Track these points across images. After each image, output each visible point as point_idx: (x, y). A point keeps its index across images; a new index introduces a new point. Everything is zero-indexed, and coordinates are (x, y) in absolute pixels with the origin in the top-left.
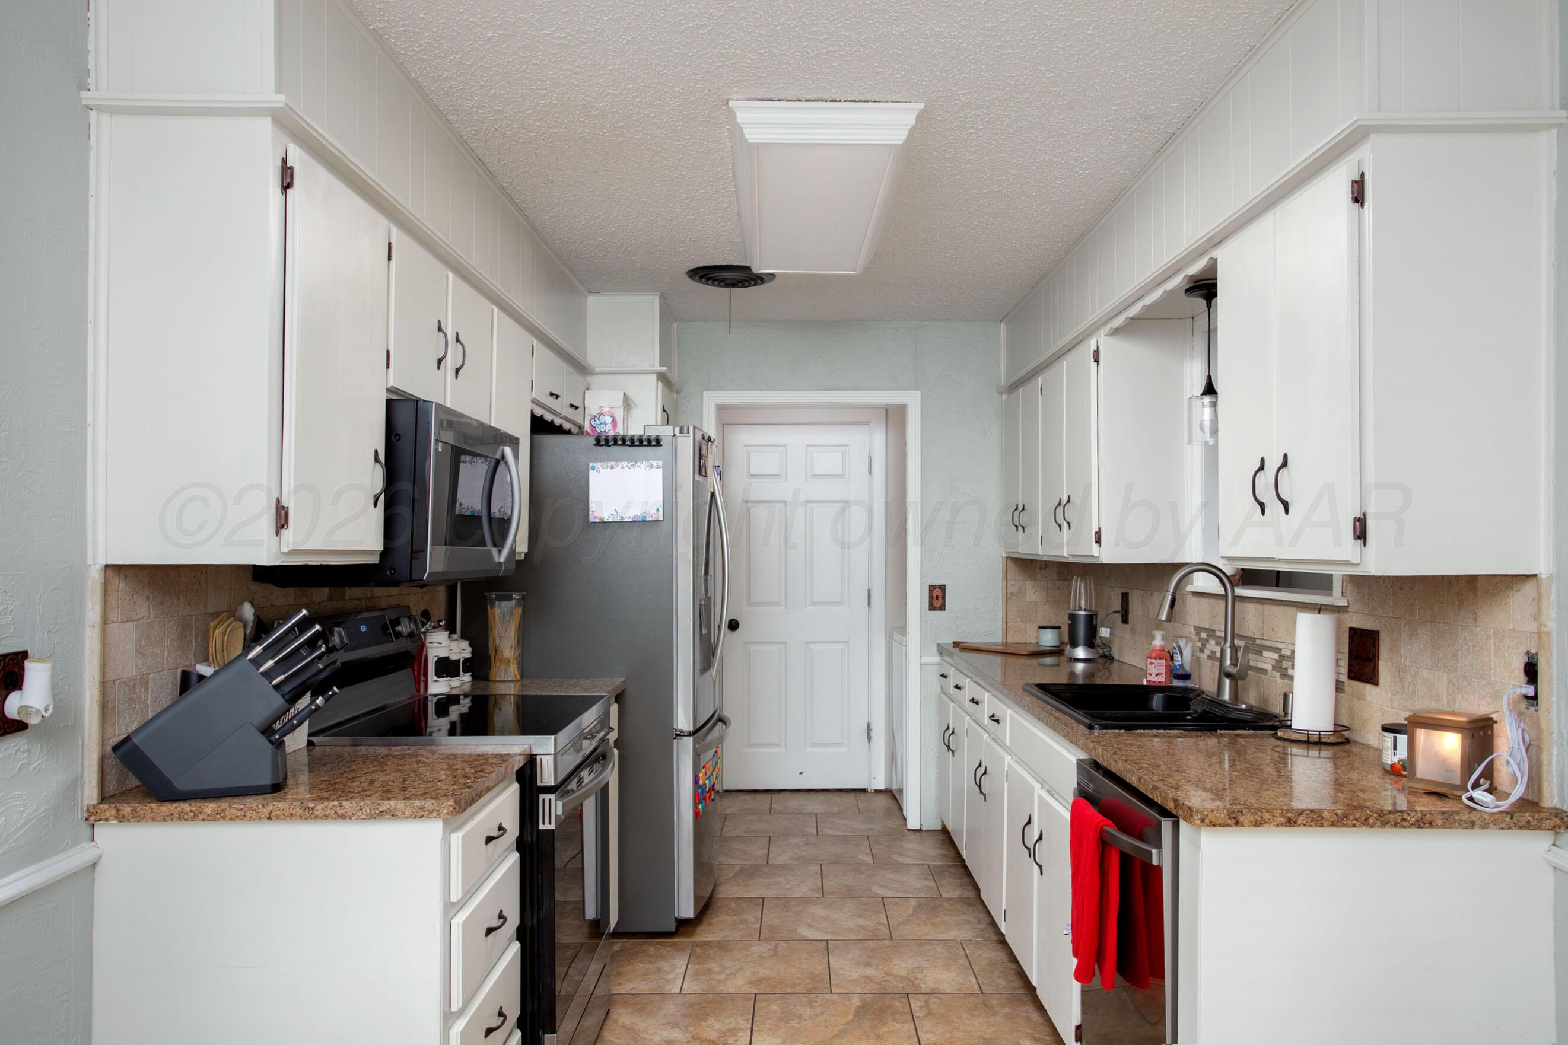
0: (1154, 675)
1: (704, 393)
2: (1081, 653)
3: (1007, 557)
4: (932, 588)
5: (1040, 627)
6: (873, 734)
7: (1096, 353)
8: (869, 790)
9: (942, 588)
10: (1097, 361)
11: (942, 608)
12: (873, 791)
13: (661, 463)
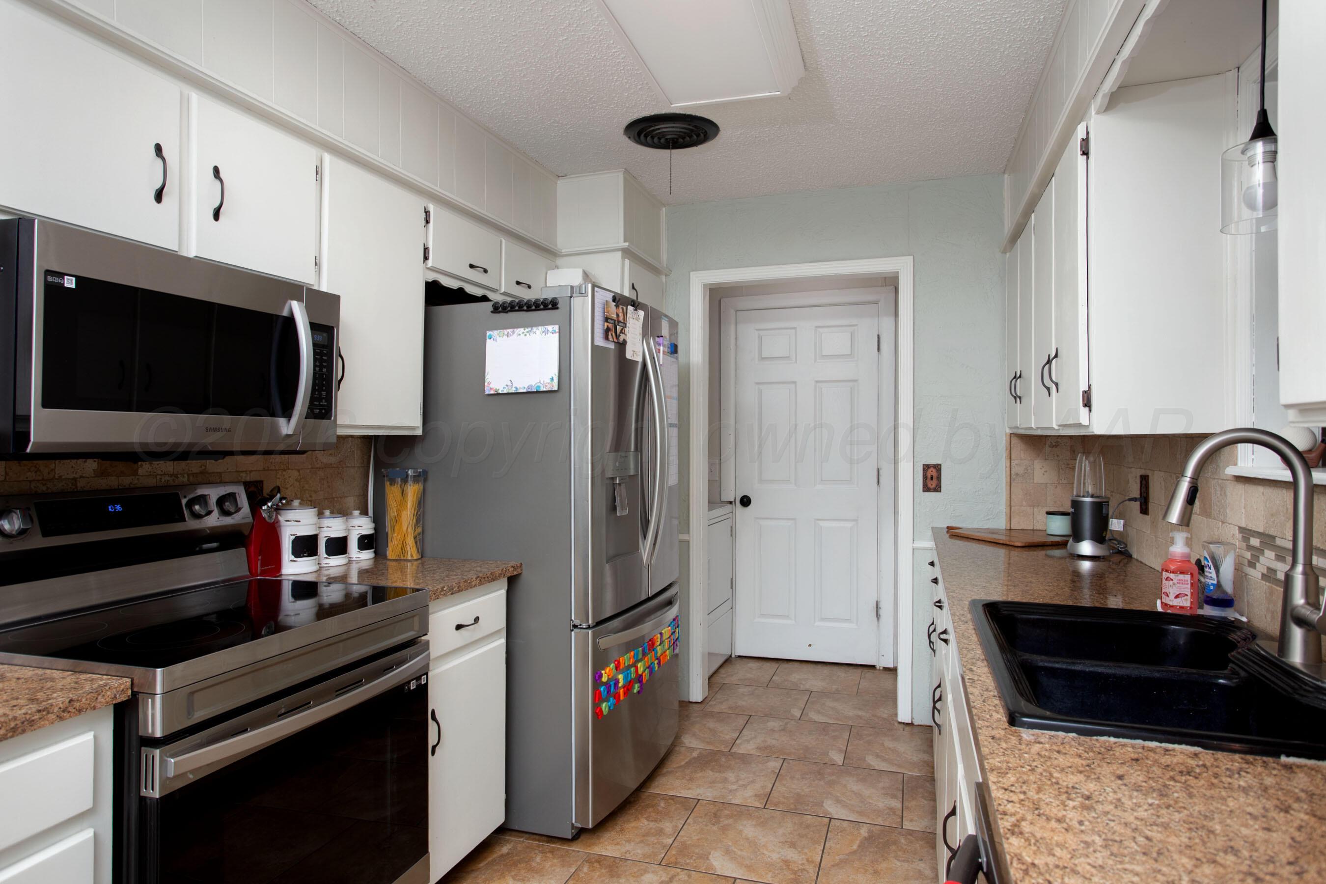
0: (1172, 596)
1: (692, 273)
2: (1086, 548)
3: (1011, 434)
4: (926, 467)
5: (1049, 513)
6: (881, 612)
7: (1086, 142)
8: (878, 667)
9: (938, 468)
10: (1086, 153)
11: (938, 489)
12: (881, 668)
13: (556, 328)
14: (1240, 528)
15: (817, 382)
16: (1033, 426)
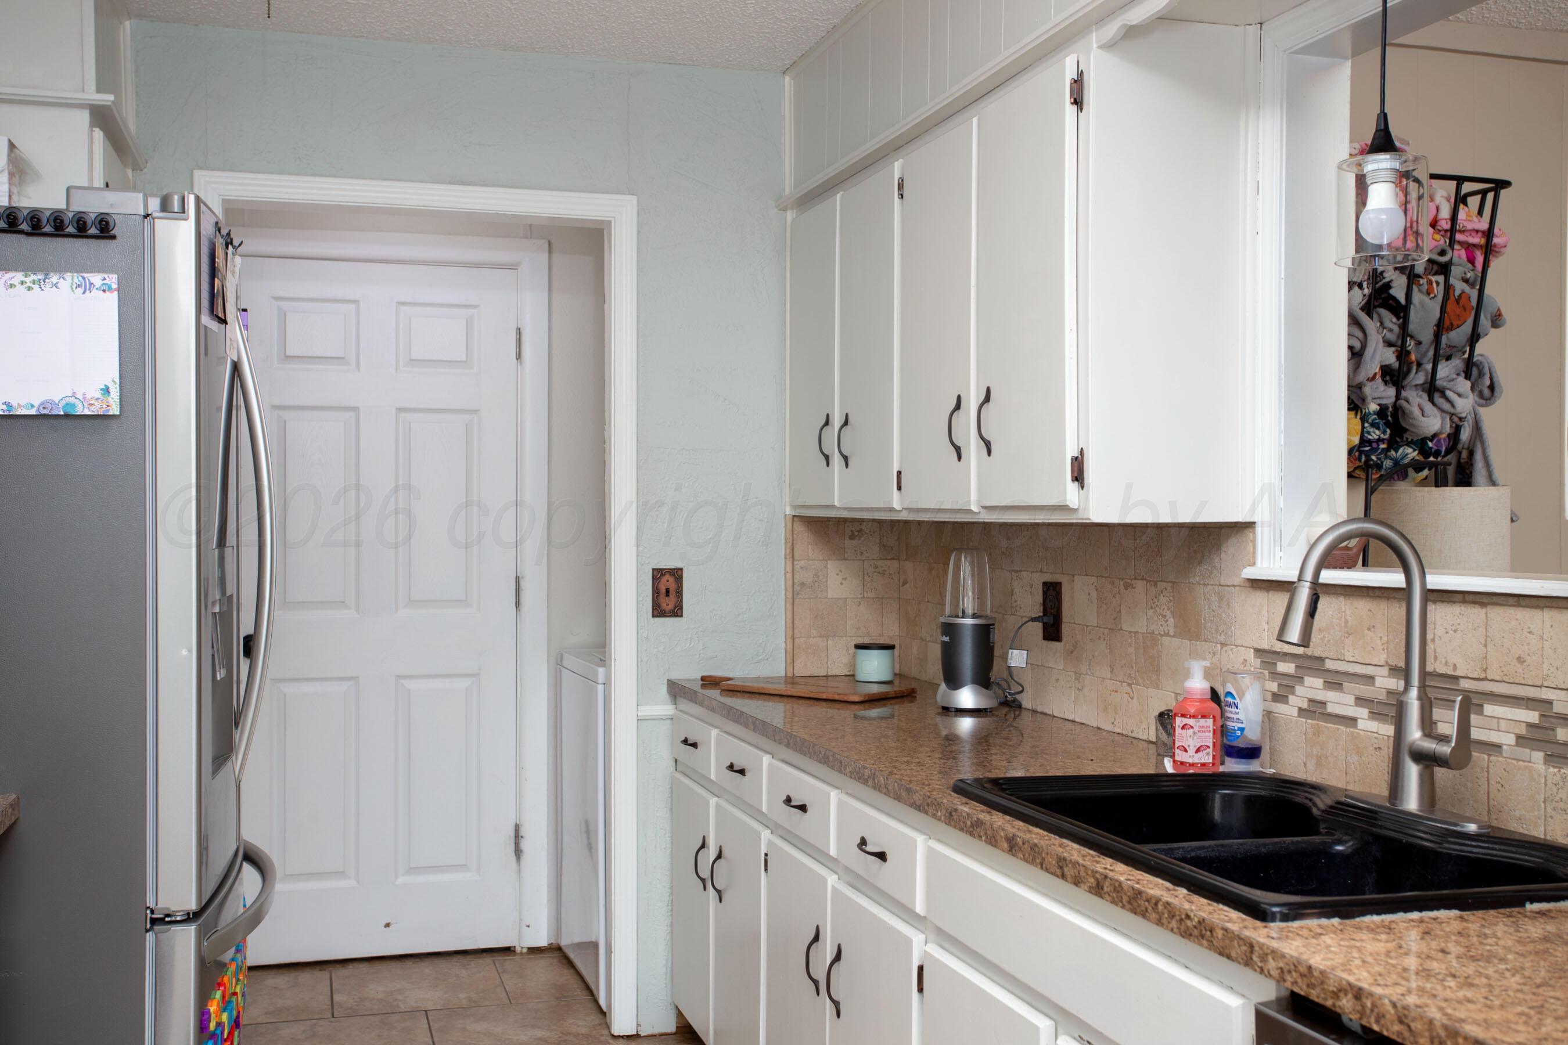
0: (1192, 751)
1: (197, 173)
2: (967, 697)
3: (794, 516)
4: (658, 574)
5: (859, 647)
6: (525, 845)
7: (1078, 84)
8: (518, 950)
9: (677, 574)
10: (1078, 102)
11: (677, 612)
12: (525, 950)
13: (113, 280)
14: (1257, 651)
15: (400, 410)
16: (836, 504)
